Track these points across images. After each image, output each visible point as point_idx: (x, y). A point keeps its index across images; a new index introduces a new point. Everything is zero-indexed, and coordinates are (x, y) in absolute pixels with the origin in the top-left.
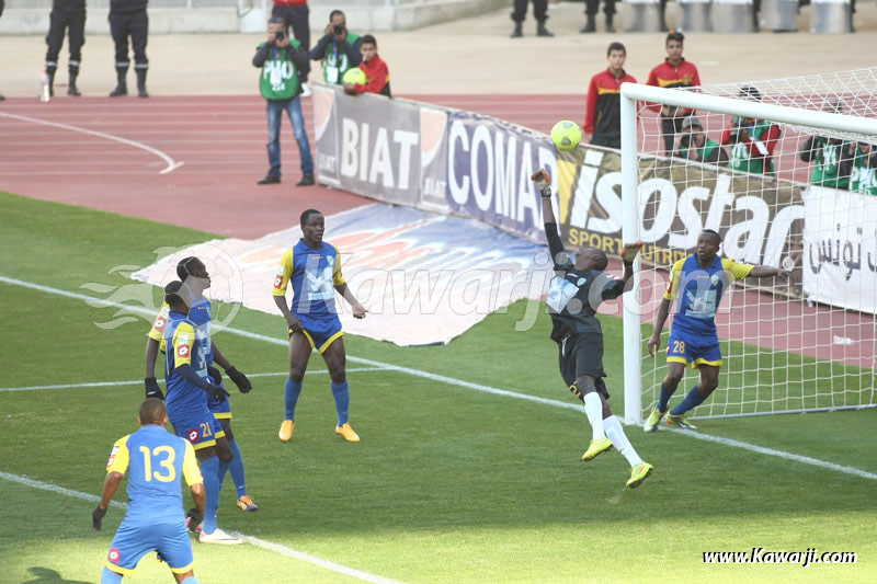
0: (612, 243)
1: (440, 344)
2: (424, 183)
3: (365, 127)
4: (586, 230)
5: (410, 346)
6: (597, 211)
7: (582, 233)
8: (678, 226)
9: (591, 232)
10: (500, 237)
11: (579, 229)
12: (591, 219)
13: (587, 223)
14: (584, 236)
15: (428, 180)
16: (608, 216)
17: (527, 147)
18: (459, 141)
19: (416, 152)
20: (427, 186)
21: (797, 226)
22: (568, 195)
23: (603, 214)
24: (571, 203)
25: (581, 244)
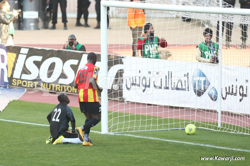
0: (32, 84)
4: (20, 79)
6: (25, 71)
7: (18, 81)
8: (63, 76)
9: (22, 80)
11: (17, 79)
12: (23, 75)
13: (21, 76)
14: (19, 82)
16: (31, 73)
21: (120, 74)
22: (12, 66)
23: (28, 72)
24: (14, 69)
25: (18, 85)
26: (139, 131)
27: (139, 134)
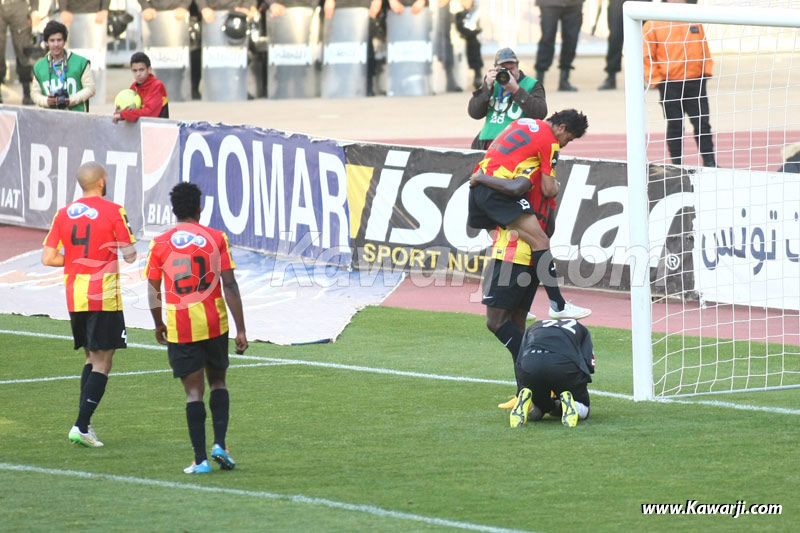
0: (423, 257)
1: (327, 341)
2: (147, 210)
3: (63, 152)
4: (387, 243)
5: (293, 345)
6: (401, 218)
7: (381, 248)
9: (393, 246)
10: (263, 261)
11: (377, 243)
12: (394, 230)
13: (388, 235)
14: (384, 251)
15: (152, 206)
16: (418, 225)
17: (300, 155)
18: (197, 156)
19: (134, 175)
20: (151, 213)
21: (684, 221)
22: (362, 204)
23: (410, 223)
24: (366, 213)
25: (379, 260)
26: (746, 390)
27: (745, 398)
